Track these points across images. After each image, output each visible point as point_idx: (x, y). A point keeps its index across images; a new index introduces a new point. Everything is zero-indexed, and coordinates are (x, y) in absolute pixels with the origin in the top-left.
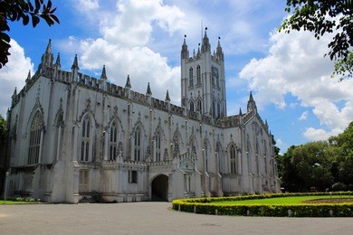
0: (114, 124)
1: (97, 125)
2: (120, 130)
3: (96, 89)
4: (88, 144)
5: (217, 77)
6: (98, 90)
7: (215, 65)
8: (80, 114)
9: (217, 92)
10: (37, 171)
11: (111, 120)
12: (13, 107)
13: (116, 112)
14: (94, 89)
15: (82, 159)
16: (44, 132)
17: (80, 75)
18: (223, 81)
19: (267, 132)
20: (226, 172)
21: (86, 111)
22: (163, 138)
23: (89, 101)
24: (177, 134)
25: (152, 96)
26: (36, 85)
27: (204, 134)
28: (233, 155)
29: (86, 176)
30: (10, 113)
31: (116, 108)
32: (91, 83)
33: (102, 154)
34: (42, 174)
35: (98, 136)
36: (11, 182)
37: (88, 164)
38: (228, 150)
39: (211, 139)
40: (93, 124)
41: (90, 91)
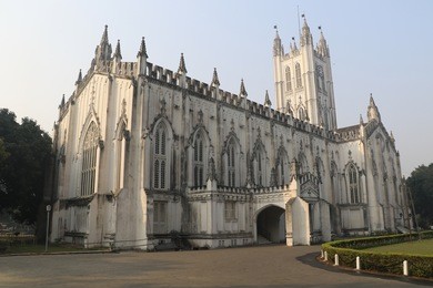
0: (198, 136)
1: (176, 137)
2: (208, 143)
3: (173, 85)
4: (163, 164)
5: (323, 78)
6: (175, 88)
7: (319, 62)
8: (151, 122)
9: (323, 98)
10: (93, 204)
11: (195, 129)
12: (61, 120)
13: (201, 120)
14: (169, 85)
15: (156, 185)
16: (102, 149)
17: (150, 65)
18: (330, 83)
19: (394, 147)
20: (345, 202)
21: (160, 116)
22: (263, 156)
23: (164, 103)
24: (282, 151)
25: (248, 98)
26: (89, 87)
27: (315, 152)
28: (353, 178)
29: (163, 210)
30: (57, 127)
31: (201, 113)
32: (165, 77)
33: (184, 178)
34: (99, 207)
35: (178, 153)
36: (60, 220)
37: (166, 193)
38: (347, 173)
39: (324, 158)
40: (170, 135)
41: (164, 89)
